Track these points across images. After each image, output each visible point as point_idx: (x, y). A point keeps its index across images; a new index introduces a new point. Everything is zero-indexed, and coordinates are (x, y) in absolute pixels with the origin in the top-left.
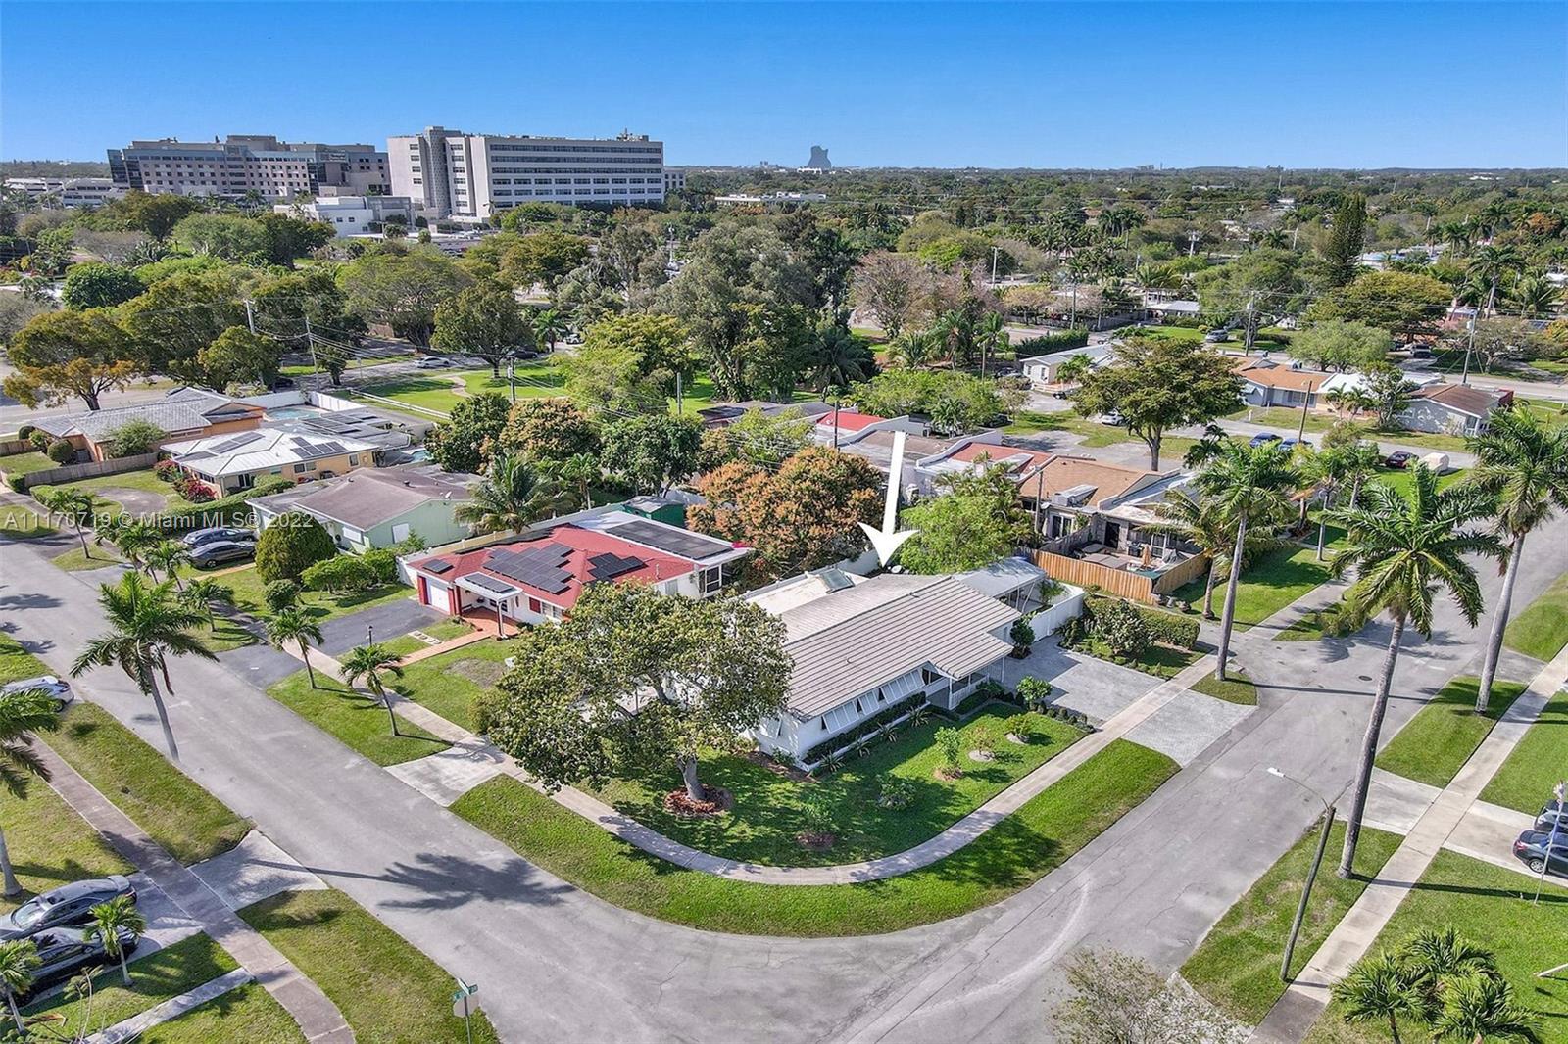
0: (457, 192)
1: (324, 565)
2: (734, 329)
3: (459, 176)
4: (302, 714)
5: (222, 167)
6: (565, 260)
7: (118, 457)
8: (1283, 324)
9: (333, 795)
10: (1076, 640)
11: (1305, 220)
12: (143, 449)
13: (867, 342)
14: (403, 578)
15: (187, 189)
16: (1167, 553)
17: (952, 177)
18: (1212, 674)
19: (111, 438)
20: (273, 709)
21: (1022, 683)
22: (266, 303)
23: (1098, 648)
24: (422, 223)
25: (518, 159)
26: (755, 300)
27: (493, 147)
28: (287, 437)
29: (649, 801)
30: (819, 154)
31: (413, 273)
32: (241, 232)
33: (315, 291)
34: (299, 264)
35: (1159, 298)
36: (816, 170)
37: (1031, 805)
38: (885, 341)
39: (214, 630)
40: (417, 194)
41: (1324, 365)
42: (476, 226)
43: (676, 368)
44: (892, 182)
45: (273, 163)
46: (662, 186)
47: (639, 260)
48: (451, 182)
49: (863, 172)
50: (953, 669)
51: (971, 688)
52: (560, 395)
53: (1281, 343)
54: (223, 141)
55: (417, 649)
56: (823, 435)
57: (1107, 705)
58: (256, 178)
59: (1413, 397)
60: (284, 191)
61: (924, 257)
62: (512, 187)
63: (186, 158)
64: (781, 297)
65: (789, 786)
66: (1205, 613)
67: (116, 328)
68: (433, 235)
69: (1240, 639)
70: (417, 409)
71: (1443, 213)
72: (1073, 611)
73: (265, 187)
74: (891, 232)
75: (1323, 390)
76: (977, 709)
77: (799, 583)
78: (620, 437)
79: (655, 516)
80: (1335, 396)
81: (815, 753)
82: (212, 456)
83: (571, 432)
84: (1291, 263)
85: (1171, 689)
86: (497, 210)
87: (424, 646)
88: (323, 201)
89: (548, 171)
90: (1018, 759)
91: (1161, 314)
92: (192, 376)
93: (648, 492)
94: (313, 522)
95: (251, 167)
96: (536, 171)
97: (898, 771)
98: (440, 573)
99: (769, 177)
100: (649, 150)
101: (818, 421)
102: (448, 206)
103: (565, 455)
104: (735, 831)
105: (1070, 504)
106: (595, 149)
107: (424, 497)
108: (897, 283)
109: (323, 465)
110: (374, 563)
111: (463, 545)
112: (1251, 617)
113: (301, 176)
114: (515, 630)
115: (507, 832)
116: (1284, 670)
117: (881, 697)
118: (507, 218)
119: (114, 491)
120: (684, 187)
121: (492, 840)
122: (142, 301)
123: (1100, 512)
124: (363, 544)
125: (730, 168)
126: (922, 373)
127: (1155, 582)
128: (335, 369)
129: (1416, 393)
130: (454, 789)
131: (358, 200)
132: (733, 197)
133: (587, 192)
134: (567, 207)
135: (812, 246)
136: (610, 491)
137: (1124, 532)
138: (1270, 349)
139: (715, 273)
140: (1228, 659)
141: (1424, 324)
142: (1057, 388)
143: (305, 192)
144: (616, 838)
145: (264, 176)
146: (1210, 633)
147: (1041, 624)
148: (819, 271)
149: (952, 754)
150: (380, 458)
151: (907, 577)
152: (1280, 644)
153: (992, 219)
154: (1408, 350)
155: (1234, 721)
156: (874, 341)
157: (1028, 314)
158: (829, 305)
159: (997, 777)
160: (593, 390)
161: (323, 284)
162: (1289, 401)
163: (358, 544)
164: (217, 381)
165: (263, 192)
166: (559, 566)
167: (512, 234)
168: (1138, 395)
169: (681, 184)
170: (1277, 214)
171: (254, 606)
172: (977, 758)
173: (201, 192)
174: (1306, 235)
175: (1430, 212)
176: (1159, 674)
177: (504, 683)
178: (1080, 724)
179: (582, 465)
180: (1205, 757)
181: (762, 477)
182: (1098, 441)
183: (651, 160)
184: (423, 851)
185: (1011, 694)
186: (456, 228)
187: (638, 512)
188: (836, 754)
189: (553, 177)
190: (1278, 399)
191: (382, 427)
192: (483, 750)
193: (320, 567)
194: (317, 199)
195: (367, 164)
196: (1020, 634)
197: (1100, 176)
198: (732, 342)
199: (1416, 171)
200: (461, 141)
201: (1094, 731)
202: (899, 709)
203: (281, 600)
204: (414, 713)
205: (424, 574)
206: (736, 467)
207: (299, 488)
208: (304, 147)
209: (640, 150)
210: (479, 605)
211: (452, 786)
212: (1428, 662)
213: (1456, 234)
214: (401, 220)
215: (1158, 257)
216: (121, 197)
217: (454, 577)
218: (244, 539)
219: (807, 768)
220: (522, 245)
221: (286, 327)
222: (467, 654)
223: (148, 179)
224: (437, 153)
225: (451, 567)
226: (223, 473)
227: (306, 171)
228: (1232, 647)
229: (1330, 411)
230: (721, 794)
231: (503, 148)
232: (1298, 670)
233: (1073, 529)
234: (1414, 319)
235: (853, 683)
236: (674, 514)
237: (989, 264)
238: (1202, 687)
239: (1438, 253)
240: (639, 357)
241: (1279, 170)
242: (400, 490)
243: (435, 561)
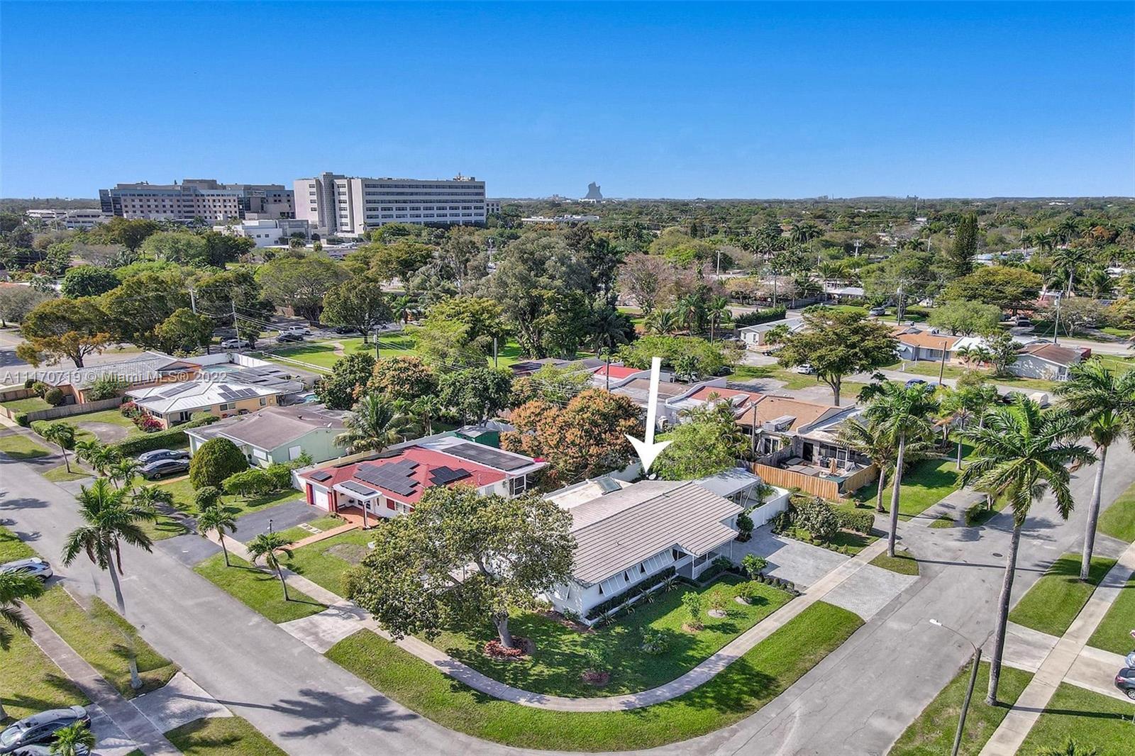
0: (341, 217)
1: (238, 476)
2: (534, 308)
3: (343, 205)
4: (218, 585)
5: (178, 201)
6: (415, 262)
7: (94, 400)
8: (924, 304)
9: (239, 645)
10: (784, 528)
11: (935, 232)
12: (113, 395)
13: (628, 318)
14: (295, 485)
15: (154, 217)
16: (848, 464)
17: (687, 205)
18: (885, 552)
19: (90, 387)
20: (198, 582)
21: (744, 558)
22: (206, 292)
23: (800, 533)
24: (316, 238)
25: (384, 194)
26: (548, 287)
27: (367, 186)
28: (216, 385)
29: (473, 648)
30: (594, 189)
31: (309, 271)
32: (189, 245)
33: (239, 283)
34: (229, 266)
35: (835, 286)
36: (591, 200)
37: (754, 650)
38: (642, 317)
39: (157, 524)
40: (313, 218)
41: (954, 331)
42: (354, 239)
43: (493, 335)
44: (643, 208)
45: (213, 198)
46: (484, 211)
47: (468, 260)
48: (337, 209)
49: (625, 202)
50: (696, 548)
51: (708, 563)
52: (411, 355)
53: (923, 316)
54: (180, 183)
55: (304, 537)
56: (599, 381)
57: (809, 575)
58: (201, 209)
59: (1021, 353)
60: (221, 217)
61: (669, 257)
62: (380, 213)
63: (154, 195)
64: (568, 285)
65: (575, 636)
66: (878, 508)
67: (99, 311)
68: (323, 246)
69: (904, 527)
70: (309, 365)
71: (1032, 227)
72: (782, 507)
73: (208, 214)
74: (645, 242)
75: (955, 349)
76: (713, 579)
77: (582, 487)
78: (454, 384)
79: (478, 439)
80: (963, 353)
81: (595, 611)
82: (162, 399)
83: (418, 381)
84: (928, 261)
85: (855, 564)
86: (368, 229)
87: (309, 534)
88: (247, 223)
89: (405, 202)
90: (744, 616)
91: (837, 296)
92: (150, 343)
93: (473, 423)
94: (233, 447)
95: (198, 201)
96: (396, 202)
97: (658, 625)
98: (323, 481)
99: (559, 205)
100: (475, 187)
101: (595, 372)
102: (335, 227)
103: (414, 396)
104: (537, 669)
105: (777, 429)
106: (437, 187)
107: (313, 427)
108: (650, 275)
109: (241, 405)
110: (275, 475)
111: (340, 461)
112: (911, 511)
113: (233, 207)
114: (376, 522)
115: (367, 672)
116: (937, 549)
117: (643, 570)
118: (375, 234)
119: (92, 424)
120: (500, 212)
121: (355, 678)
122: (118, 291)
123: (798, 435)
124: (267, 461)
125: (531, 199)
126: (669, 339)
127: (840, 485)
128: (252, 337)
129: (1022, 350)
130: (329, 640)
131: (272, 222)
132: (534, 219)
133: (432, 216)
134: (417, 226)
135: (590, 250)
136: (446, 422)
137: (816, 449)
138: (916, 320)
139: (521, 268)
140: (896, 541)
141: (1024, 303)
142: (765, 349)
143: (235, 218)
144: (446, 676)
145: (207, 207)
146: (882, 523)
147: (758, 516)
148: (594, 267)
149: (695, 612)
150: (282, 400)
151: (660, 482)
152: (933, 530)
153: (716, 232)
154: (1013, 321)
155: (903, 587)
156: (634, 317)
157: (743, 298)
158: (602, 292)
159: (728, 629)
160: (434, 351)
161: (245, 279)
162: (931, 356)
163: (264, 461)
164: (168, 348)
165: (206, 217)
166: (409, 476)
167: (378, 244)
168: (822, 351)
169: (498, 210)
170: (915, 228)
171: (187, 506)
172: (714, 615)
173: (162, 217)
174: (936, 242)
175: (1023, 226)
176: (846, 552)
177: (367, 561)
178: (789, 590)
179: (426, 404)
180: (883, 614)
181: (554, 411)
182: (794, 384)
183: (477, 194)
184: (305, 687)
185: (738, 568)
186: (340, 241)
187: (466, 437)
188: (610, 612)
189: (408, 205)
190: (923, 355)
191: (284, 378)
192: (351, 611)
193: (236, 477)
194: (244, 222)
195: (279, 198)
196: (743, 523)
197: (790, 203)
198: (533, 318)
199: (1012, 199)
200: (345, 182)
201: (800, 595)
202: (656, 579)
203: (206, 502)
204: (302, 584)
205: (311, 482)
206: (537, 404)
207: (223, 421)
208: (236, 187)
209: (469, 187)
210: (350, 505)
211: (327, 638)
212: (1042, 544)
213: (1043, 241)
214: (301, 236)
215: (833, 257)
216: (107, 222)
217: (333, 483)
218: (182, 458)
219: (589, 623)
220: (386, 251)
221: (219, 309)
222: (340, 540)
223: (127, 209)
224: (328, 190)
225: (330, 477)
226: (169, 411)
227: (236, 203)
228: (898, 533)
229: (961, 363)
230: (526, 642)
231: (374, 186)
232: (948, 550)
233: (780, 448)
234: (1016, 299)
235: (622, 559)
236: (492, 439)
237: (715, 263)
238: (877, 562)
239: (1031, 254)
240: (467, 327)
241: (915, 199)
242: (296, 422)
243: (318, 473)
